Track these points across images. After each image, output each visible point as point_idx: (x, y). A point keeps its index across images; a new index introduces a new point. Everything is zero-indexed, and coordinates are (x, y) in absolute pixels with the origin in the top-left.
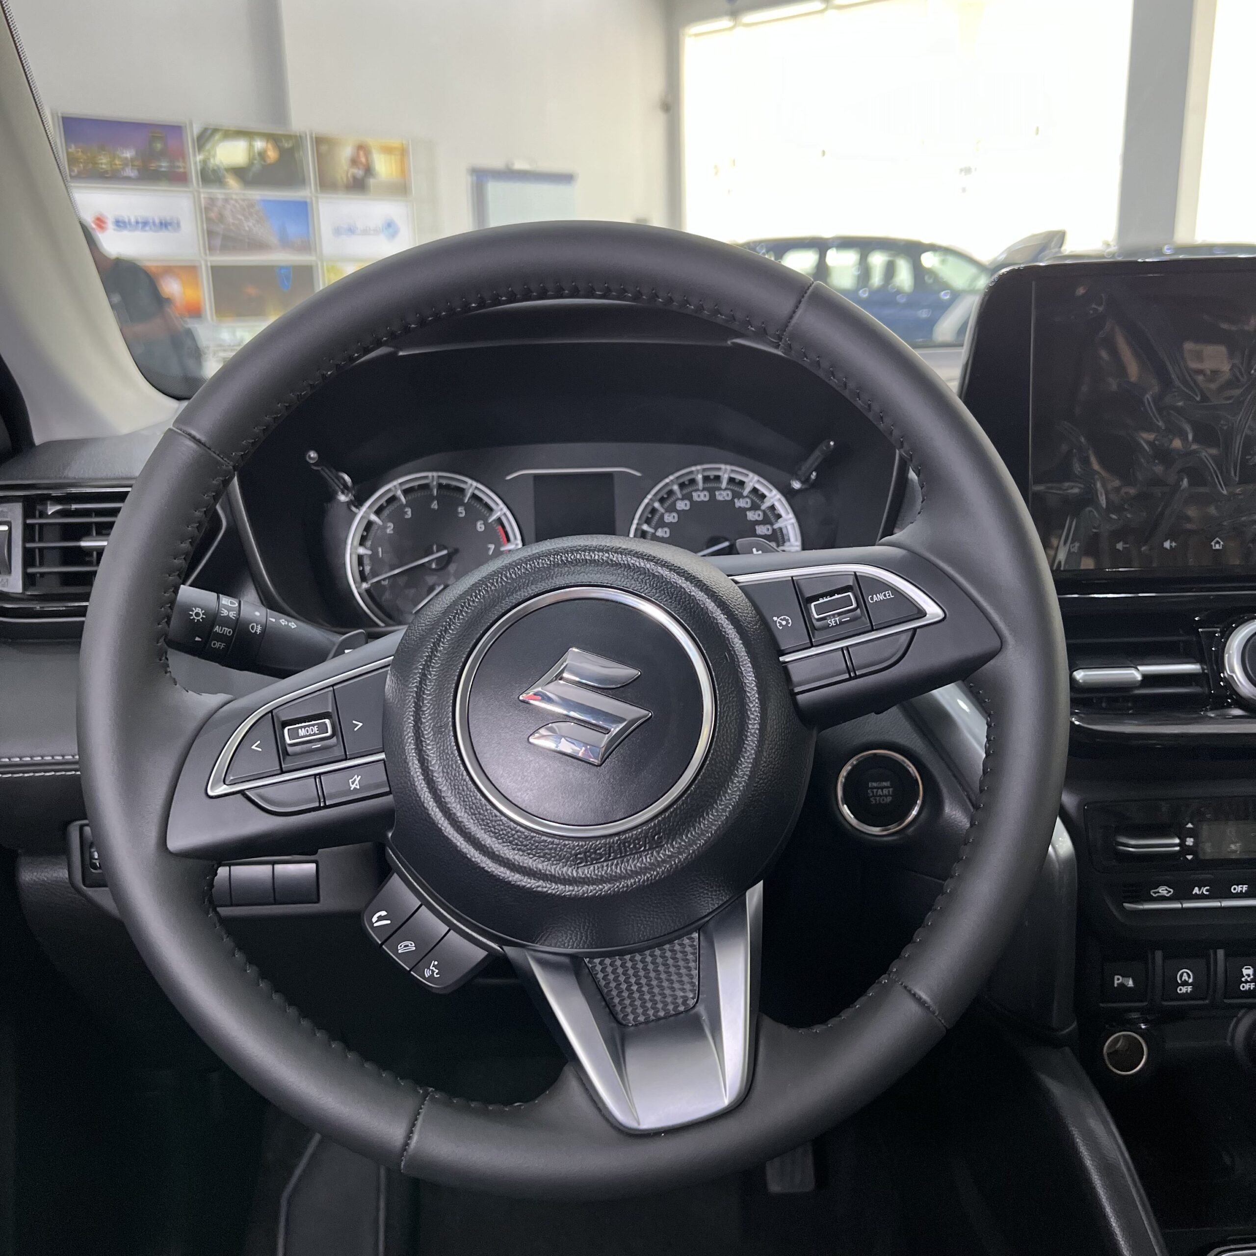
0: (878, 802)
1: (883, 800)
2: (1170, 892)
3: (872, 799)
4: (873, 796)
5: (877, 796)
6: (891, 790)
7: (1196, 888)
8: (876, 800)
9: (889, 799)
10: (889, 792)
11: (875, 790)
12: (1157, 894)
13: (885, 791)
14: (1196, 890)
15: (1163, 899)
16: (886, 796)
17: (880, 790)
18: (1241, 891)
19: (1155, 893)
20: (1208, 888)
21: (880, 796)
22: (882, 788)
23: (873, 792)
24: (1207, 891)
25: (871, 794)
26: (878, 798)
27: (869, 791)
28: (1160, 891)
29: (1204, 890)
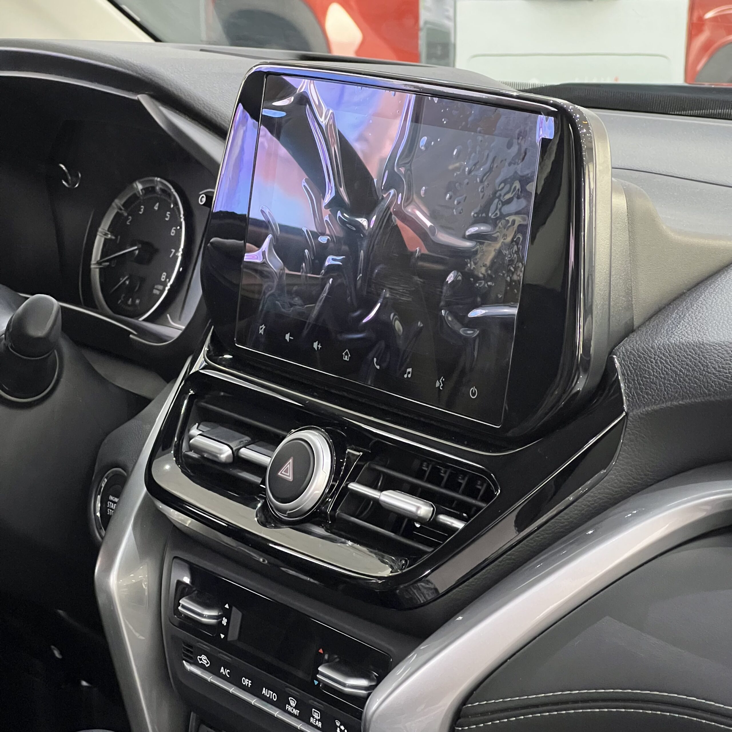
0: (110, 514)
4: (109, 508)
7: (223, 668)
14: (222, 670)
15: (203, 668)
20: (229, 671)
22: (114, 503)
23: (110, 504)
24: (228, 674)
25: (109, 506)
27: (108, 503)
29: (227, 672)
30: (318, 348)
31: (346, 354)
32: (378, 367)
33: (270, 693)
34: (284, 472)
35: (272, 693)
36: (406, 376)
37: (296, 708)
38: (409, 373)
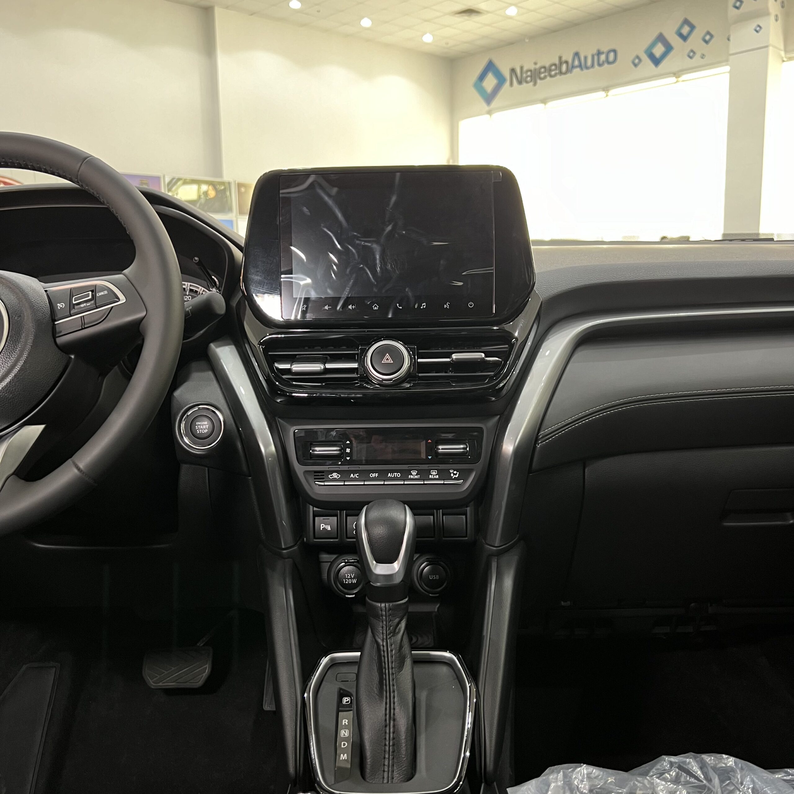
0: (201, 432)
1: (203, 431)
2: (339, 476)
3: (198, 431)
4: (198, 429)
5: (200, 429)
6: (207, 426)
7: (352, 474)
8: (199, 431)
9: (206, 431)
10: (206, 427)
11: (199, 426)
12: (332, 477)
13: (204, 427)
14: (352, 475)
15: (335, 480)
16: (205, 429)
17: (201, 426)
18: (375, 476)
19: (331, 476)
20: (358, 474)
21: (202, 429)
22: (203, 425)
23: (198, 427)
24: (357, 476)
25: (197, 428)
26: (200, 430)
27: (196, 427)
28: (334, 476)
29: (356, 475)
30: (352, 308)
31: (375, 306)
32: (401, 308)
33: (395, 475)
34: (386, 360)
35: (396, 474)
36: (422, 307)
37: (416, 475)
38: (424, 305)
